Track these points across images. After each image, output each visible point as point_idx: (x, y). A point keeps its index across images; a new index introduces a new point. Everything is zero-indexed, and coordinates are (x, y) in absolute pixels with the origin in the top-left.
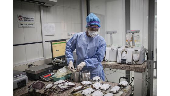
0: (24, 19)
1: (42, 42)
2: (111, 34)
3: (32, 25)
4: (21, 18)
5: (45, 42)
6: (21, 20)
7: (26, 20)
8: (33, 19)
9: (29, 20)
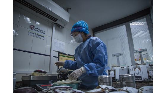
0: (35, 29)
1: (50, 56)
2: (118, 56)
3: (43, 37)
4: (33, 28)
5: (54, 57)
6: (32, 29)
7: (38, 31)
8: (45, 32)
9: (41, 32)
